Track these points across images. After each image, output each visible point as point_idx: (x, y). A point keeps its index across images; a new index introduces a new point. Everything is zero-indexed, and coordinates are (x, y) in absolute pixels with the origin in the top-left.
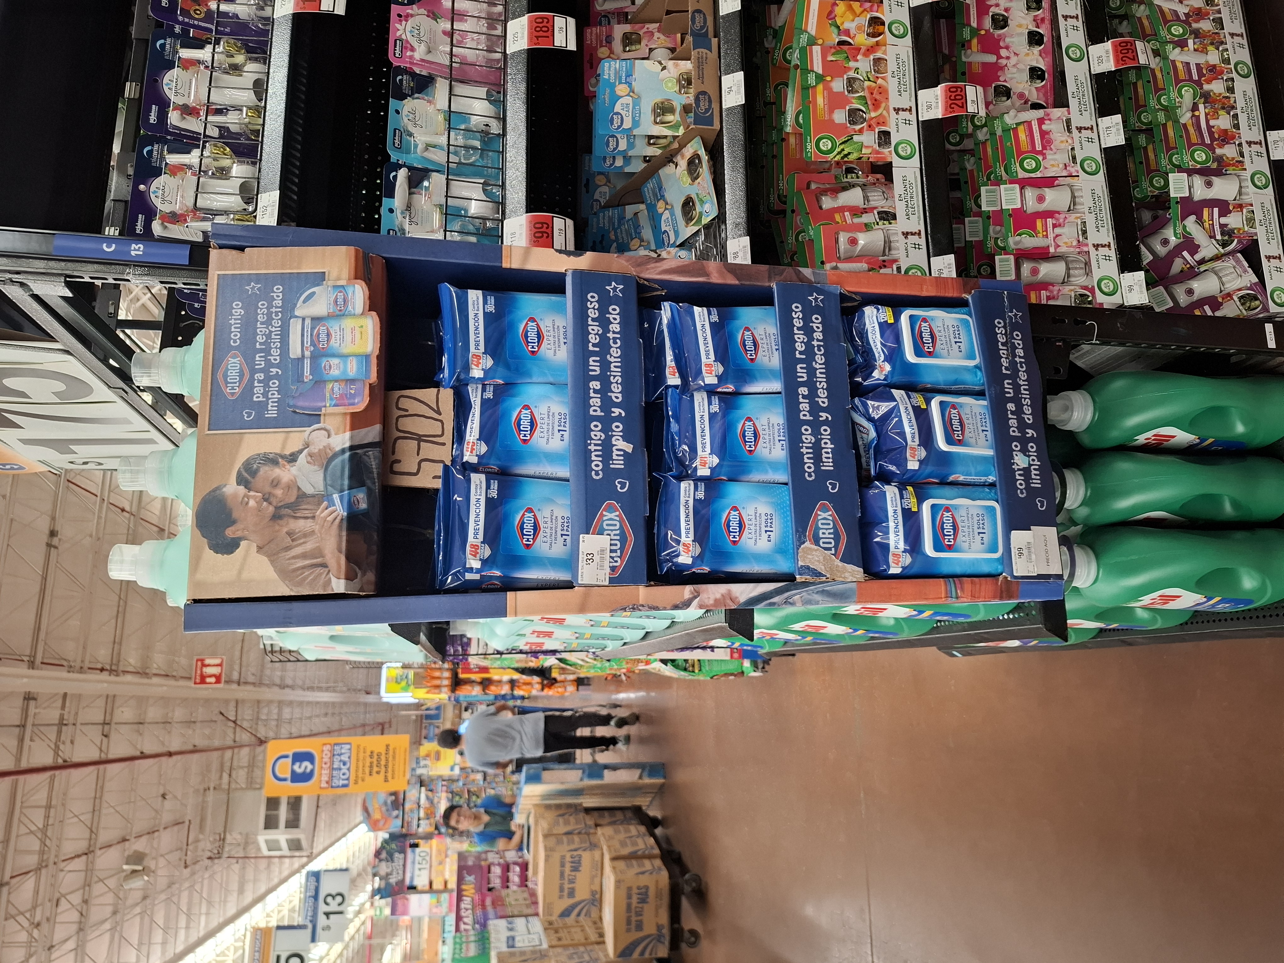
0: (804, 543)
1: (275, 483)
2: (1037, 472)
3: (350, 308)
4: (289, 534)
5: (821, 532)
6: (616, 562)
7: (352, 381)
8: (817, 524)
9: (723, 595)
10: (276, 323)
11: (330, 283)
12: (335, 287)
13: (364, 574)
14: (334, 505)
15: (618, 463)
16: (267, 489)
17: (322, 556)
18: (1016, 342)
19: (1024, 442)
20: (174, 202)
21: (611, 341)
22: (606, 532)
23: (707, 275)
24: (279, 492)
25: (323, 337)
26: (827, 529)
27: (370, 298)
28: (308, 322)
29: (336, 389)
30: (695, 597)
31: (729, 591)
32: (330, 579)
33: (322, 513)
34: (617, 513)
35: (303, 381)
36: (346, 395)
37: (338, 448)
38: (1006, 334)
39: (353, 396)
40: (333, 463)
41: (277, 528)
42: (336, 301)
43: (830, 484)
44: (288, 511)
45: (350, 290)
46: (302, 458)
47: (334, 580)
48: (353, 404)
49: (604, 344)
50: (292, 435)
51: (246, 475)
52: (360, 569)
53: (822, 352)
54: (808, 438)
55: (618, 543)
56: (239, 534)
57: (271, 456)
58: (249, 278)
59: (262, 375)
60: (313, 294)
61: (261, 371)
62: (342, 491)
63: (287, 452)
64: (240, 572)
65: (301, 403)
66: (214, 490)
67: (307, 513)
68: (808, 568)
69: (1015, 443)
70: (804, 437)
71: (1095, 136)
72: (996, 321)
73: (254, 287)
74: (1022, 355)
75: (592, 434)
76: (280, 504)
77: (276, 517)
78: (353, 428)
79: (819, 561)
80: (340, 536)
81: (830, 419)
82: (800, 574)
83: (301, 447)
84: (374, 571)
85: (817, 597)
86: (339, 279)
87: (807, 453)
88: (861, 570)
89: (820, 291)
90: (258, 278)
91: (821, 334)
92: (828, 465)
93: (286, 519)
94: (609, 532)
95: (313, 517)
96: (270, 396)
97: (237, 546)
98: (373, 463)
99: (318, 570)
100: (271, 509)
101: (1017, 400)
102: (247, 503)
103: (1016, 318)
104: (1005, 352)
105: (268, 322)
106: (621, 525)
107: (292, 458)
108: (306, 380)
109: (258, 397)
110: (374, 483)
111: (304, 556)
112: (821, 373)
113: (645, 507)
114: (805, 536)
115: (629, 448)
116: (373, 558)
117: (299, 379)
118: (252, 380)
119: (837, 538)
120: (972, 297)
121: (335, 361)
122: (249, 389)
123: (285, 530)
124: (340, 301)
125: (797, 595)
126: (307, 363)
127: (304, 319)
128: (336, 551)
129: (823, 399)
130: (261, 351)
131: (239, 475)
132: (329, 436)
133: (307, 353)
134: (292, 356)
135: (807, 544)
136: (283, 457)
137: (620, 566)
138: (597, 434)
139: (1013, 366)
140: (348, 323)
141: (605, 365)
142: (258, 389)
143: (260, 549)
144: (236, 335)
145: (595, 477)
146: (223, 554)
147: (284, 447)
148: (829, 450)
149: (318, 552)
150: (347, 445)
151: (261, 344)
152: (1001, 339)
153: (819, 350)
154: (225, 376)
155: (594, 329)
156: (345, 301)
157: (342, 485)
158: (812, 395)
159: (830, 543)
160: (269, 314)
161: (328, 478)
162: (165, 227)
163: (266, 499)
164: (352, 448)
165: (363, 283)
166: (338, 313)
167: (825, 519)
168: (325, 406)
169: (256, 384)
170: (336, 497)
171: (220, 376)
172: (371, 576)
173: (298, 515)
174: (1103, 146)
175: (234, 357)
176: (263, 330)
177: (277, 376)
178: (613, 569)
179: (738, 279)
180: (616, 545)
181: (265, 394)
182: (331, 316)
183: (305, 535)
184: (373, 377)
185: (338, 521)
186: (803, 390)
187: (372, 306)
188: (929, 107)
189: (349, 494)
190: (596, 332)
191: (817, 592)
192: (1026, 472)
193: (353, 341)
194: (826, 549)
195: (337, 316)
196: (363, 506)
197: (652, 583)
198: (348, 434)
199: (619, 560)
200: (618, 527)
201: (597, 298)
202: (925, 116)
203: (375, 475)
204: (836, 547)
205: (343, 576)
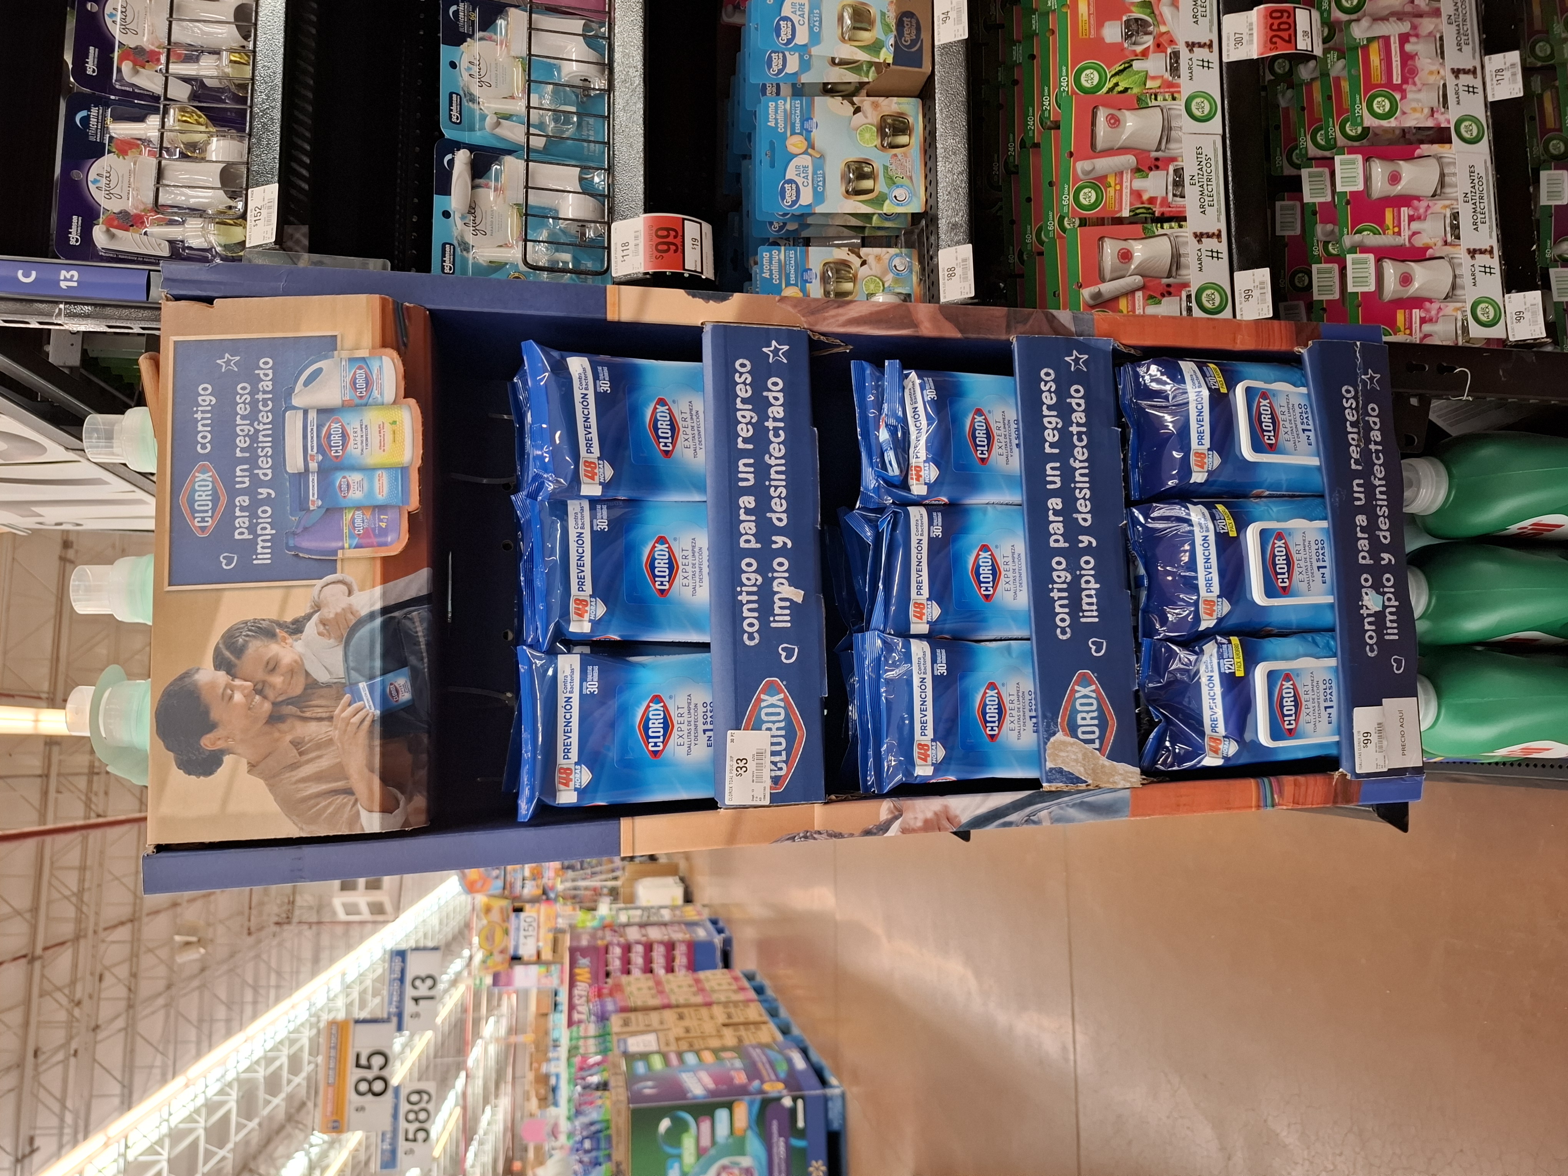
0: (1054, 734)
1: (271, 666)
2: (1395, 617)
3: (376, 393)
4: (296, 744)
5: (1079, 716)
6: (780, 769)
7: (382, 508)
8: (1074, 706)
9: (936, 814)
10: (266, 417)
11: (345, 354)
12: (352, 360)
13: (409, 800)
14: (361, 699)
15: (782, 620)
16: (260, 675)
17: (347, 778)
18: (1371, 419)
19: (1377, 571)
20: (124, 196)
21: (771, 433)
22: (764, 726)
23: (915, 325)
24: (277, 680)
25: (336, 439)
26: (1088, 712)
27: (406, 376)
28: (312, 415)
29: (358, 521)
30: (896, 818)
31: (946, 808)
32: (358, 812)
33: (343, 711)
34: (782, 696)
35: (308, 510)
36: (374, 530)
37: (364, 612)
38: (1356, 409)
39: (384, 532)
40: (357, 635)
41: (277, 735)
42: (354, 383)
43: (1094, 643)
44: (291, 709)
45: (375, 365)
46: (311, 627)
47: (364, 813)
48: (385, 544)
49: (760, 438)
50: (295, 591)
51: (227, 654)
52: (403, 793)
53: (1084, 443)
54: (1061, 575)
55: (783, 740)
56: (220, 745)
57: (264, 624)
58: (221, 347)
59: (247, 498)
60: (319, 371)
61: (243, 492)
62: (372, 678)
63: (288, 618)
64: (225, 802)
65: (305, 544)
66: (182, 678)
67: (320, 712)
68: (1060, 771)
69: (1365, 576)
70: (1055, 574)
71: (1478, 83)
72: (1344, 389)
73: (229, 361)
74: (1379, 439)
75: (744, 577)
76: (280, 699)
77: (275, 718)
78: (385, 579)
79: (1076, 761)
80: (371, 747)
81: (1094, 544)
82: (1049, 781)
83: (308, 610)
84: (425, 794)
85: (1072, 812)
86: (357, 348)
87: (1060, 598)
88: (1138, 770)
89: (1083, 348)
90: (234, 346)
91: (1083, 415)
92: (1090, 615)
93: (289, 721)
94: (770, 725)
95: (330, 718)
96: (259, 532)
97: (219, 763)
98: (419, 629)
99: (340, 799)
100: (267, 706)
101: (1370, 510)
102: (231, 697)
103: (1372, 383)
104: (1355, 436)
105: (253, 417)
106: (787, 714)
107: (296, 628)
108: (312, 508)
109: (242, 533)
110: (422, 659)
111: (318, 777)
112: (1082, 475)
113: (821, 684)
114: (1056, 724)
115: (798, 595)
116: (423, 773)
117: (302, 505)
118: (231, 505)
119: (1103, 725)
120: (1309, 351)
121: (355, 477)
122: (227, 522)
123: (289, 738)
124: (361, 382)
125: (1044, 811)
126: (313, 480)
127: (306, 412)
128: (366, 770)
129: (1084, 515)
130: (243, 461)
131: (217, 653)
132: (350, 593)
133: (313, 466)
134: (289, 470)
135: (1060, 736)
136: (281, 625)
137: (786, 775)
138: (750, 577)
139: (1366, 457)
140: (373, 417)
141: (762, 471)
142: (242, 521)
143: (252, 767)
144: (204, 437)
145: (748, 642)
146: (198, 775)
147: (283, 608)
148: (1093, 592)
149: (339, 771)
150: (378, 606)
151: (243, 450)
152: (1351, 416)
153: (1080, 440)
154: (191, 501)
155: (745, 414)
156: (368, 382)
157: (372, 668)
158: (1068, 510)
159: (1093, 732)
160: (254, 403)
161: (351, 658)
162: (113, 236)
163: (260, 690)
164: (385, 610)
165: (395, 354)
166: (358, 401)
167: (1085, 696)
168: (343, 548)
169: (238, 513)
170: (363, 686)
171: (182, 500)
172: (420, 801)
173: (308, 714)
174: (1490, 99)
175: (204, 470)
176: (246, 428)
177: (268, 500)
178: (776, 780)
179: (961, 331)
180: (780, 744)
181: (252, 529)
182: (347, 407)
183: (319, 746)
184: (414, 503)
185: (367, 723)
186: (1055, 503)
187: (410, 389)
188: (1239, 41)
189: (383, 682)
190: (748, 420)
191: (1074, 805)
192: (1379, 617)
193: (382, 445)
194: (1086, 742)
195: (357, 406)
196: (406, 696)
197: (833, 797)
198: (378, 590)
199: (784, 766)
200: (782, 717)
201: (749, 367)
202: (1232, 54)
203: (423, 647)
204: (1102, 738)
205: (377, 807)
